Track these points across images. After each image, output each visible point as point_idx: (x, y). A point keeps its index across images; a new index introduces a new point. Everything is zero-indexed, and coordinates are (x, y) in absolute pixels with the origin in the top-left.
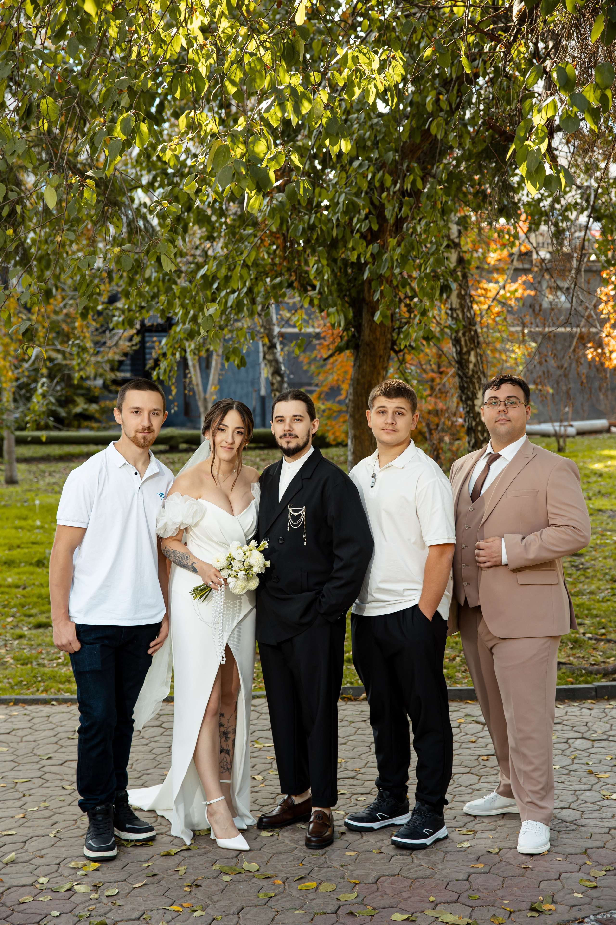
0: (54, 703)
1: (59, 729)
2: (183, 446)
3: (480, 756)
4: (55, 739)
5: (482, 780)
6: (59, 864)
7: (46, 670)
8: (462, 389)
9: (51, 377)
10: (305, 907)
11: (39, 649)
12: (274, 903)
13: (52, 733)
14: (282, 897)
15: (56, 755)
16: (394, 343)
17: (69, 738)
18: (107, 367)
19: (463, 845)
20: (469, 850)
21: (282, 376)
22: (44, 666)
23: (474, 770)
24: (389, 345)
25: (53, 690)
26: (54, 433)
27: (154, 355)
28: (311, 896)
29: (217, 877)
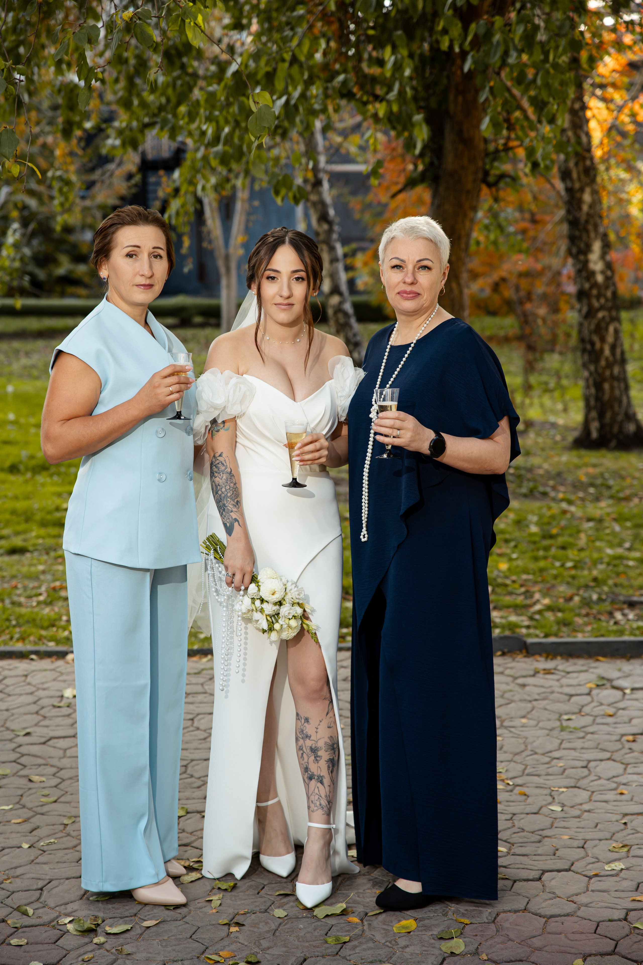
0: (33, 657)
1: (41, 693)
2: (198, 319)
3: (623, 735)
4: (34, 708)
5: (630, 770)
6: (41, 889)
7: (23, 610)
8: (572, 239)
9: (25, 223)
10: (394, 958)
11: (14, 583)
12: (349, 952)
13: (31, 699)
14: (361, 943)
15: (37, 729)
16: (486, 173)
17: (54, 706)
18: (98, 214)
19: (613, 866)
20: (622, 874)
21: (330, 223)
22: (20, 605)
23: (616, 756)
24: (480, 175)
25: (32, 638)
26: (32, 302)
27: (161, 194)
28: (402, 942)
29: (266, 911)
